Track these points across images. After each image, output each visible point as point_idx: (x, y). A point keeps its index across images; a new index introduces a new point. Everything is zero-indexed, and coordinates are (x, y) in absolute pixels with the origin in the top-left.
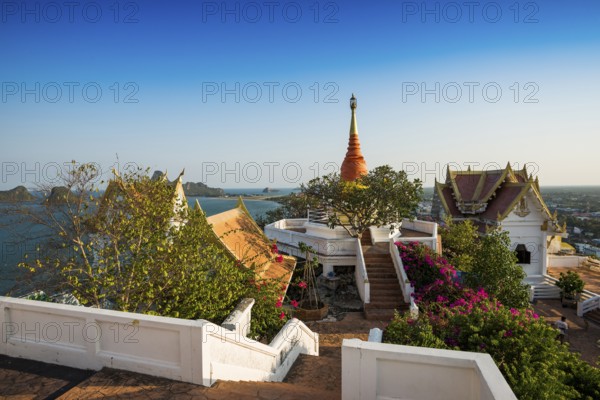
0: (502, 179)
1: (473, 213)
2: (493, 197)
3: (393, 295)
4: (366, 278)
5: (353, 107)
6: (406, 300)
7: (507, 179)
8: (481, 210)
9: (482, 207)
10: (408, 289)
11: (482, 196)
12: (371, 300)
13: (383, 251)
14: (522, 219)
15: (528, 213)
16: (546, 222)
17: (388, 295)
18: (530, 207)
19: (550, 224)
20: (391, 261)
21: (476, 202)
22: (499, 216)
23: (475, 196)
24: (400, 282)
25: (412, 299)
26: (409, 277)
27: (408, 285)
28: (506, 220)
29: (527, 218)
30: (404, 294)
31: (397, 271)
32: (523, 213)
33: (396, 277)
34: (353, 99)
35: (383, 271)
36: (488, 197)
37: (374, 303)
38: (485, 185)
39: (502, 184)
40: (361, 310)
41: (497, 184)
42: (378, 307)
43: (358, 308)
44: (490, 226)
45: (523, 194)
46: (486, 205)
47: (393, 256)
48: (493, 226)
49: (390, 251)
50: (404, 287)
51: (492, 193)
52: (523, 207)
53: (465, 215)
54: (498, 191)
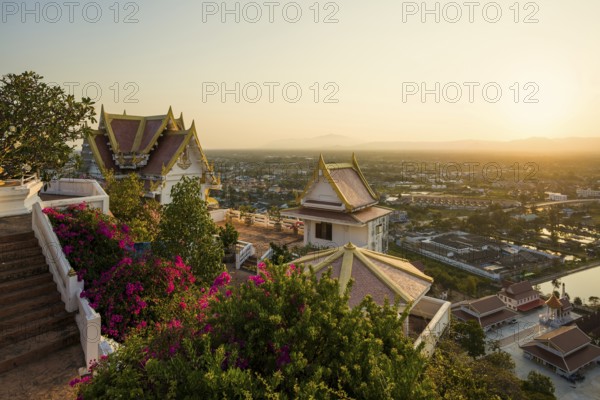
0: (163, 126)
1: (134, 167)
2: (154, 147)
3: (43, 306)
6: (69, 308)
7: (168, 126)
8: (143, 163)
9: (142, 160)
10: (72, 287)
11: (142, 147)
13: (21, 229)
14: (183, 171)
15: (189, 165)
16: (204, 174)
17: (34, 308)
18: (191, 158)
19: (208, 175)
20: (36, 244)
21: (137, 154)
22: (164, 168)
23: (135, 147)
24: (57, 279)
25: (85, 303)
26: (72, 265)
27: (73, 280)
28: (170, 173)
29: (189, 170)
30: (65, 298)
31: (49, 260)
32: (184, 167)
33: (47, 270)
35: (20, 266)
36: (150, 147)
38: (145, 133)
39: (164, 132)
41: (159, 132)
44: (155, 182)
45: (185, 141)
46: (147, 157)
47: (38, 234)
48: (158, 181)
49: (34, 227)
50: (65, 285)
51: (153, 142)
52: (185, 157)
53: (124, 171)
54: (160, 140)
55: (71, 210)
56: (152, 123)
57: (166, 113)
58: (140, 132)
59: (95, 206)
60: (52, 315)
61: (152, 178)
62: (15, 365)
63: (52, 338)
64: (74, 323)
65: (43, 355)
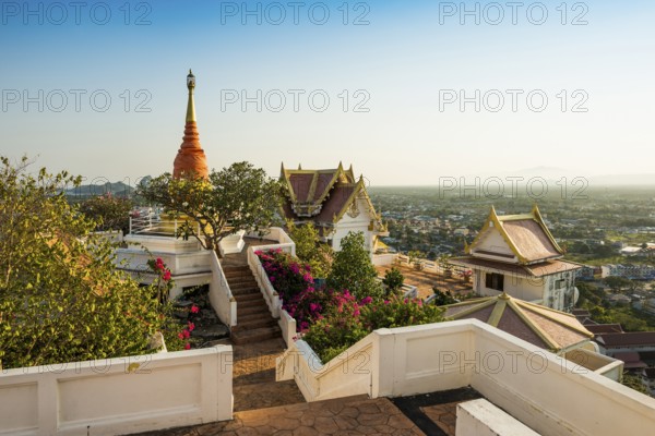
0: (334, 180)
1: (309, 215)
2: (327, 197)
3: (259, 312)
4: (231, 296)
5: (190, 86)
6: (274, 315)
7: (339, 179)
8: (316, 212)
9: (316, 208)
10: (275, 303)
11: (316, 197)
12: (238, 321)
13: (241, 263)
14: (353, 220)
15: (358, 213)
16: (372, 222)
17: (255, 313)
18: (360, 207)
19: (375, 224)
20: (251, 274)
21: (312, 204)
22: (335, 217)
23: (309, 198)
24: (265, 297)
25: (285, 312)
26: (275, 288)
27: (276, 298)
28: (341, 221)
29: (357, 219)
30: (271, 309)
31: (260, 285)
32: (354, 215)
33: (259, 291)
34: (190, 76)
35: (244, 286)
36: (322, 198)
37: (242, 324)
38: (318, 186)
39: (335, 184)
40: (227, 335)
41: (331, 185)
42: (245, 328)
43: (224, 333)
44: (327, 228)
45: (354, 195)
46: (320, 206)
47: (252, 267)
48: (330, 228)
49: (249, 263)
50: (271, 301)
51: (326, 193)
52: (354, 208)
53: (301, 219)
54: (331, 191)
55: (271, 252)
56: (324, 176)
57: (336, 167)
58: (314, 184)
59: (287, 250)
60: (264, 318)
61: (324, 225)
62: (249, 342)
63: (266, 331)
64: (277, 325)
65: (262, 339)
